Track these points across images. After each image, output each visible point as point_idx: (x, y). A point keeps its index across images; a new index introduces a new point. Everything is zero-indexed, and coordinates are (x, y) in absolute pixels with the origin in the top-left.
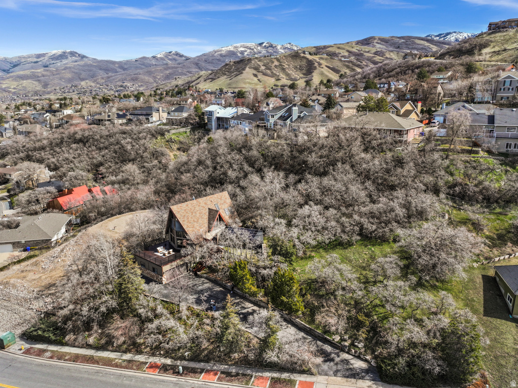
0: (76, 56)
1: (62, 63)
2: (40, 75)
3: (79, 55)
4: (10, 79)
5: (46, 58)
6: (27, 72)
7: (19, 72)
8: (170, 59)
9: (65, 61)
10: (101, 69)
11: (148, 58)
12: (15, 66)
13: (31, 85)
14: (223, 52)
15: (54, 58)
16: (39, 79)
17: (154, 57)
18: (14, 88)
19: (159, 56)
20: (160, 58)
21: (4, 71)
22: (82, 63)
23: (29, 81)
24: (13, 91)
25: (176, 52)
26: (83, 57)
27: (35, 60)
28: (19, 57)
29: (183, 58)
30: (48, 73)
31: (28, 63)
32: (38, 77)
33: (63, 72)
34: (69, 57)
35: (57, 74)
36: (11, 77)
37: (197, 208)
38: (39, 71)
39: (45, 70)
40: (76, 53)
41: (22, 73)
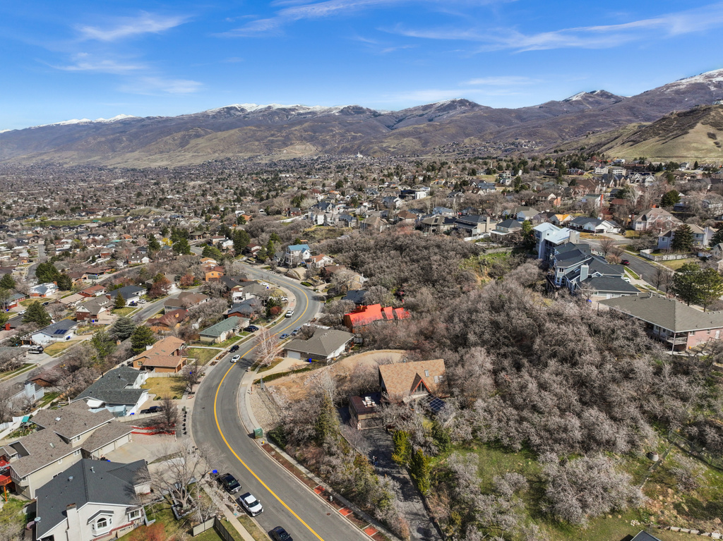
0: (466, 106)
1: (449, 115)
2: (422, 131)
3: (470, 103)
4: (392, 137)
5: (433, 110)
6: (410, 128)
7: (403, 128)
8: (590, 103)
9: (452, 113)
10: (492, 121)
11: (558, 103)
12: (400, 121)
13: (410, 143)
14: (681, 87)
15: (441, 109)
16: (420, 135)
17: (566, 101)
18: (394, 148)
19: (574, 99)
20: (575, 101)
21: (388, 127)
22: (471, 114)
23: (410, 139)
24: (393, 150)
25: (602, 91)
26: (473, 105)
27: (421, 112)
28: (406, 110)
29: (612, 100)
30: (431, 129)
31: (413, 117)
32: (420, 133)
33: (448, 126)
34: (458, 107)
35: (441, 129)
36: (393, 134)
37: (405, 371)
38: (422, 126)
39: (428, 125)
40: (467, 101)
41: (404, 129)
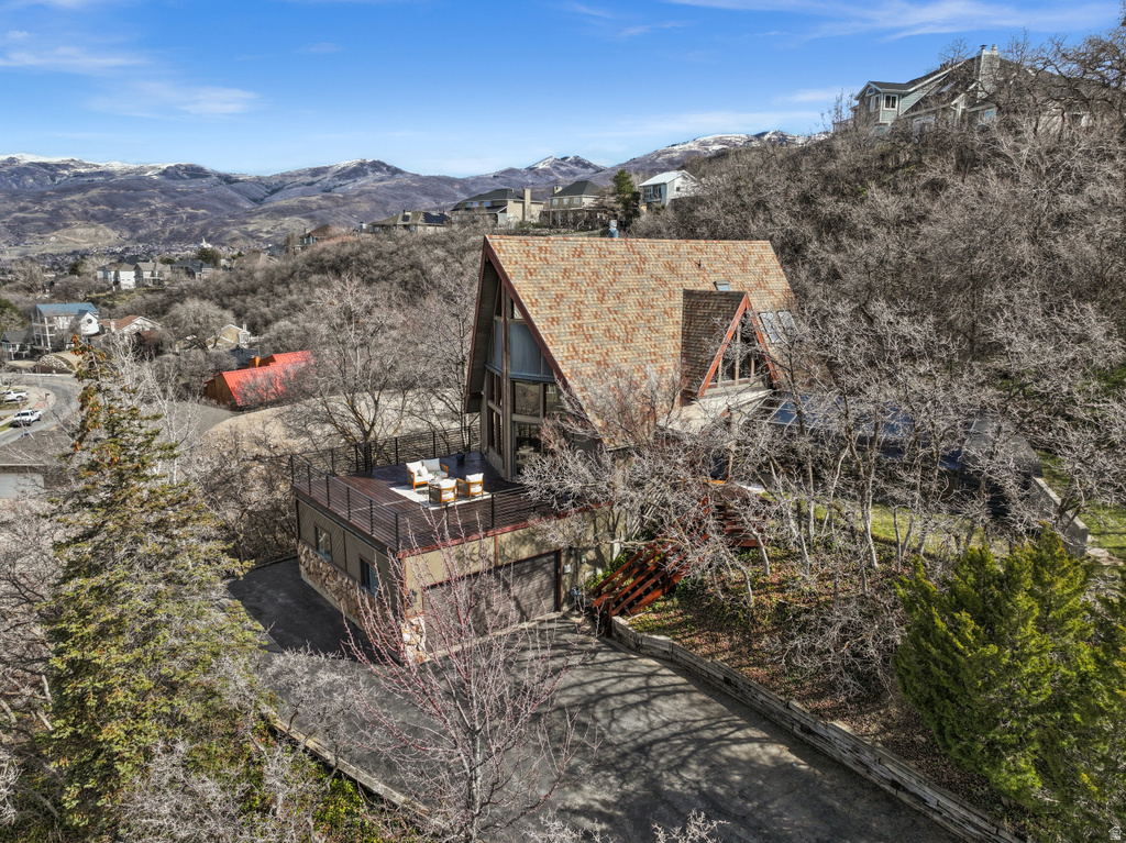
0: (381, 171)
1: (357, 184)
2: (314, 206)
3: (389, 168)
4: (263, 216)
5: (329, 176)
6: (293, 202)
7: (279, 201)
8: (562, 173)
9: (361, 181)
10: (426, 194)
11: (519, 171)
12: (274, 191)
13: (297, 225)
14: (674, 155)
15: (343, 175)
16: (312, 213)
17: (531, 169)
18: (268, 232)
19: (541, 166)
20: (543, 170)
21: (255, 200)
22: (392, 183)
23: (295, 218)
24: (266, 236)
25: (576, 157)
26: (395, 171)
27: (310, 179)
28: (283, 175)
29: (591, 170)
30: (329, 204)
31: (297, 186)
32: (311, 210)
33: (356, 199)
34: (370, 173)
35: (345, 204)
36: (264, 211)
38: (314, 198)
39: (324, 198)
40: (384, 164)
41: (283, 203)
